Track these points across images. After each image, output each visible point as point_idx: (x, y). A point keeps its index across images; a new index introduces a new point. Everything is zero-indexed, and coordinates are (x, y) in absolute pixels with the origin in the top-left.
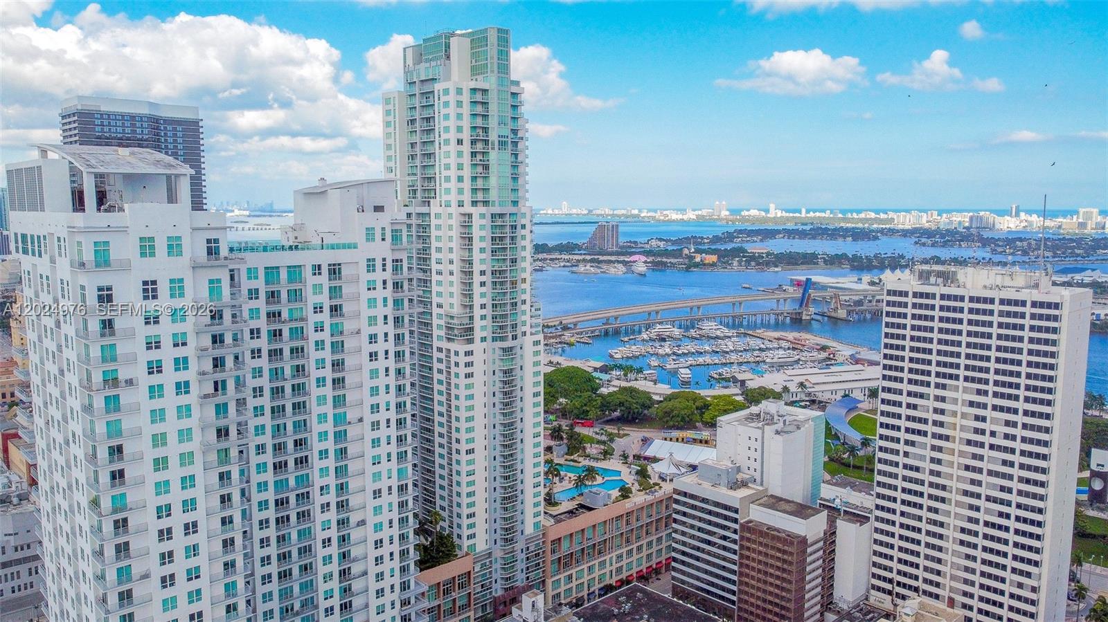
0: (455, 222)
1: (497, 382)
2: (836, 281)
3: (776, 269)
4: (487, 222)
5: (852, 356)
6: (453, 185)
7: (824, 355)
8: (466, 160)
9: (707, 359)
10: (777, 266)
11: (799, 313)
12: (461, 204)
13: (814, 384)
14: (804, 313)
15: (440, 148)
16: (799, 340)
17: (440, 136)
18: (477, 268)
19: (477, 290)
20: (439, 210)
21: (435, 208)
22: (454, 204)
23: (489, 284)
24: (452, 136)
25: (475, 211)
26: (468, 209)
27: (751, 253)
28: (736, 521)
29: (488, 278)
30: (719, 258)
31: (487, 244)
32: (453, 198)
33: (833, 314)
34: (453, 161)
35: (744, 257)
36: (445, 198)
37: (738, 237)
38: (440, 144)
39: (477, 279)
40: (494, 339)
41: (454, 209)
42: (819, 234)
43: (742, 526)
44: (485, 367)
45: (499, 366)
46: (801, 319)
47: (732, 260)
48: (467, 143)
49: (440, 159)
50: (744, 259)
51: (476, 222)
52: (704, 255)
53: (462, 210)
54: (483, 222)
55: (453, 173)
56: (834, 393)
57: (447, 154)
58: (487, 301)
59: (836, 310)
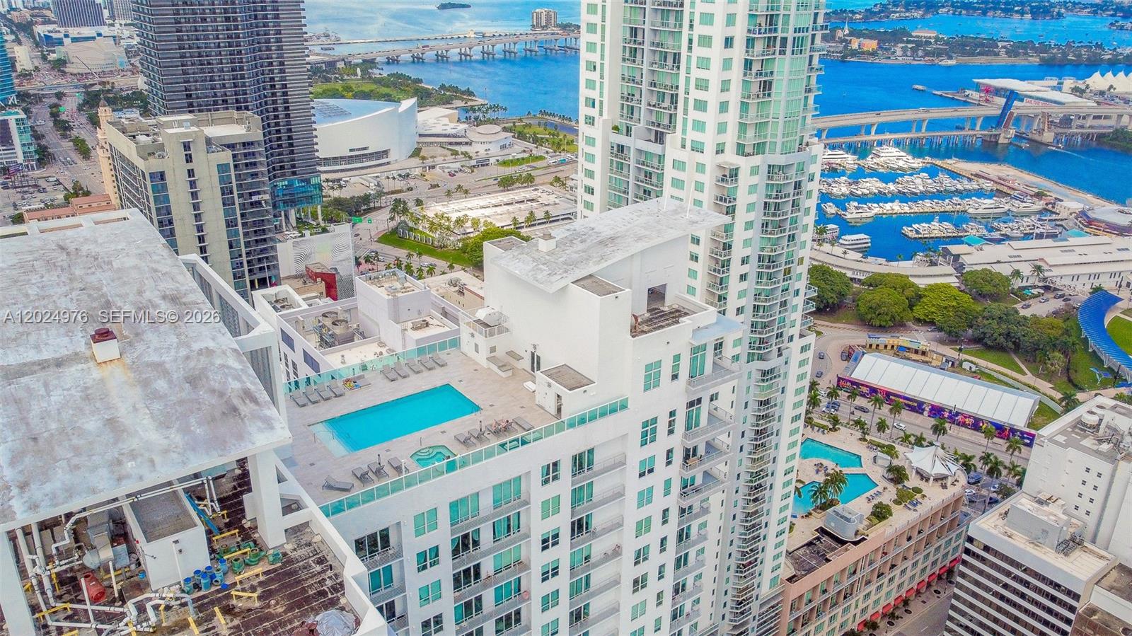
0: (708, 179)
1: (749, 416)
2: (1035, 88)
3: (950, 62)
4: (760, 179)
5: (1083, 213)
6: (710, 117)
7: (1039, 205)
8: (736, 73)
9: (896, 207)
10: (950, 58)
11: (996, 135)
12: (720, 150)
13: (1051, 266)
14: (1002, 135)
15: (690, 49)
16: (1004, 180)
17: (691, 26)
18: (737, 253)
19: (734, 286)
20: (684, 155)
21: (672, 149)
22: (710, 148)
23: (752, 277)
24: (717, 32)
25: (744, 164)
26: (731, 158)
27: (917, 37)
28: (1072, 609)
29: (752, 269)
30: (878, 44)
31: (757, 216)
32: (709, 139)
33: (1036, 137)
34: (714, 75)
35: (908, 42)
36: (692, 135)
37: (896, 12)
38: (690, 41)
39: (736, 269)
40: (751, 358)
41: (708, 158)
42: (990, 9)
43: (1080, 617)
44: (734, 397)
45: (755, 395)
46: (997, 142)
47: (895, 45)
48: (739, 44)
49: (688, 69)
50: (910, 46)
51: (745, 180)
52: (861, 39)
53: (721, 159)
54: (755, 180)
55: (712, 97)
56: (1076, 278)
57: (704, 63)
58: (748, 302)
59: (1041, 131)
